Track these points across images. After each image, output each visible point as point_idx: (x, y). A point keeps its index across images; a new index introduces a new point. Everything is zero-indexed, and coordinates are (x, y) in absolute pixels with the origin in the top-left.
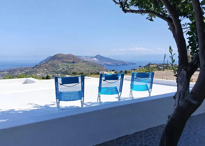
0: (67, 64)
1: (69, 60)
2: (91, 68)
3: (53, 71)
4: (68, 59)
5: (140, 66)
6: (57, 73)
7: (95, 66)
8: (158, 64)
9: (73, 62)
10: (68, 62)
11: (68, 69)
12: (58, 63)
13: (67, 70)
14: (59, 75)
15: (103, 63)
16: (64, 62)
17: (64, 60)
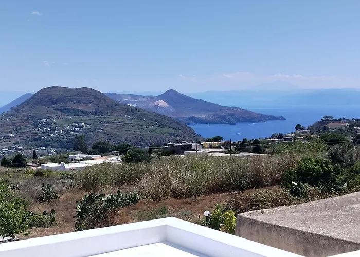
0: (77, 119)
1: (82, 107)
2: (150, 130)
3: (36, 140)
4: (80, 102)
5: (298, 127)
6: (46, 146)
7: (163, 126)
8: (351, 119)
9: (96, 113)
10: (81, 111)
11: (81, 132)
12: (48, 115)
13: (77, 137)
14: (53, 150)
15: (185, 115)
16: (67, 111)
17: (69, 106)
